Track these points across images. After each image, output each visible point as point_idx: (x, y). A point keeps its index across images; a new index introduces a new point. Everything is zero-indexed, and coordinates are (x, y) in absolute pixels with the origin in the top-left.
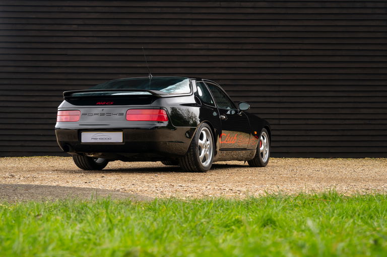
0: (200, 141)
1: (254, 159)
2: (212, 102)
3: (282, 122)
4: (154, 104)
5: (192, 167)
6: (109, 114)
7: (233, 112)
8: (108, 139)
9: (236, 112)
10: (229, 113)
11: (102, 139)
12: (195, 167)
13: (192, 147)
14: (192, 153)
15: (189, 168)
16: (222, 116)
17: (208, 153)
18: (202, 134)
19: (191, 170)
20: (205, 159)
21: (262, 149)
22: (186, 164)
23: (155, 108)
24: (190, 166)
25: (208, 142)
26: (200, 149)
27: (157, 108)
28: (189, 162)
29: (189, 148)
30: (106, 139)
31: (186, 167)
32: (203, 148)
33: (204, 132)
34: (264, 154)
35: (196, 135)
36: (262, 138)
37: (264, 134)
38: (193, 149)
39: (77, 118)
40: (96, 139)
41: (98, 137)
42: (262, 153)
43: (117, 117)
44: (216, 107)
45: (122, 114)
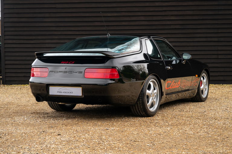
0: (148, 91)
1: (195, 96)
2: (159, 56)
3: (220, 57)
4: (107, 64)
5: (141, 113)
6: (71, 72)
7: (178, 61)
8: (71, 92)
9: (180, 61)
10: (174, 62)
11: (66, 92)
12: (144, 113)
13: (141, 97)
14: (141, 102)
15: (139, 114)
16: (168, 67)
17: (155, 100)
18: (150, 85)
19: (140, 115)
20: (152, 105)
21: (202, 87)
22: (137, 111)
23: (108, 67)
24: (140, 112)
25: (155, 91)
26: (148, 97)
27: (110, 67)
28: (138, 109)
29: (139, 98)
30: (68, 92)
31: (136, 113)
32: (151, 96)
33: (152, 83)
34: (203, 92)
35: (145, 87)
36: (202, 78)
37: (204, 75)
38: (141, 99)
39: (46, 74)
40: (61, 92)
41: (63, 91)
42: (202, 91)
43: (77, 74)
44: (162, 60)
45: (81, 72)
